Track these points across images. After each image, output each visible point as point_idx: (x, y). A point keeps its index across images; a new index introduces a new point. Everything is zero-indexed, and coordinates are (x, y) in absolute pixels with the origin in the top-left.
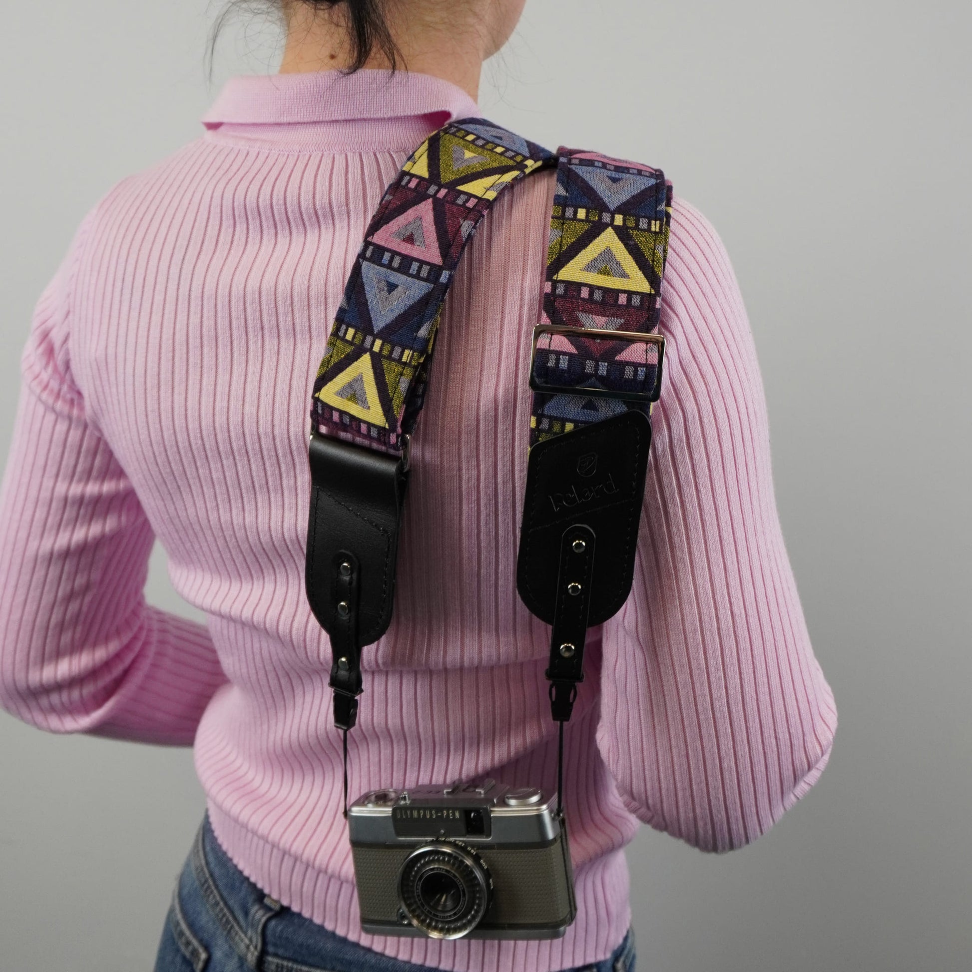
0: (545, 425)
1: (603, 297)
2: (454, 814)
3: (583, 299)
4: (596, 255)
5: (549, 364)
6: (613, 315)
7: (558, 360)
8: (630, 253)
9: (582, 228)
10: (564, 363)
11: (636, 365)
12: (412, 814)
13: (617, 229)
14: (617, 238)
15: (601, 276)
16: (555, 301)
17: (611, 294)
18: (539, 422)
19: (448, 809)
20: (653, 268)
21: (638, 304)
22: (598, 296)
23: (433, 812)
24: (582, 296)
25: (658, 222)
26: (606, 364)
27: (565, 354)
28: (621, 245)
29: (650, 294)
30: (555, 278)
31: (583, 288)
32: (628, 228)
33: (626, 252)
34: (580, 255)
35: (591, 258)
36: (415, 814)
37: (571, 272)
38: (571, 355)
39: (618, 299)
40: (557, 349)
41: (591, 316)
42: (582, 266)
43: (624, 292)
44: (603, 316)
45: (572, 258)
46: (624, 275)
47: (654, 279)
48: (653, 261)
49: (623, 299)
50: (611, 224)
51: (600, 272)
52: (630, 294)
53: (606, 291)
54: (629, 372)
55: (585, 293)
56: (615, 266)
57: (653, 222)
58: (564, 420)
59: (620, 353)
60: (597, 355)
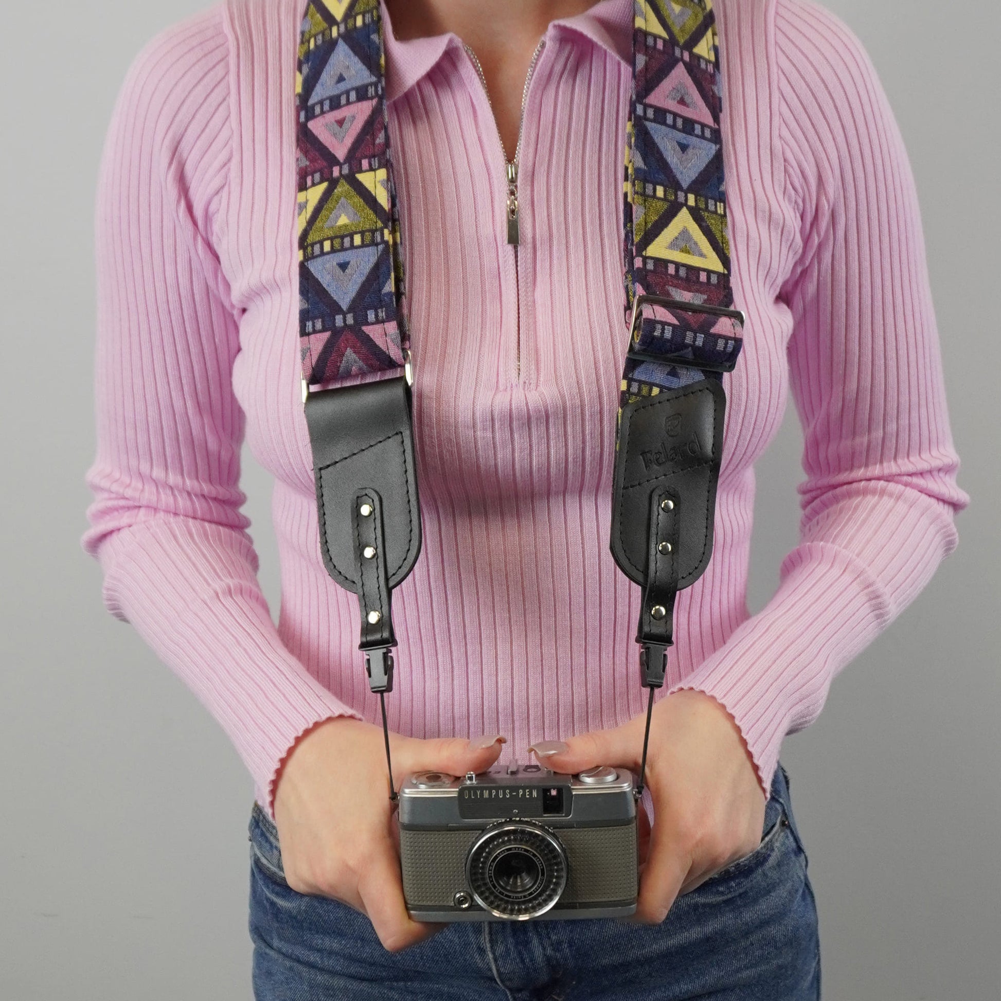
0: (635, 388)
1: (687, 273)
2: (531, 794)
3: (671, 275)
4: (676, 234)
5: (656, 334)
6: (697, 291)
7: (663, 330)
8: (704, 234)
9: (663, 207)
10: (668, 334)
12: (482, 794)
13: (691, 209)
14: (691, 219)
15: (684, 255)
16: (646, 275)
17: (693, 270)
18: (629, 386)
19: (524, 788)
20: (723, 249)
21: (716, 283)
22: (682, 272)
23: (508, 791)
24: (670, 272)
25: (722, 204)
26: (703, 336)
27: (669, 324)
28: (696, 226)
29: (724, 274)
30: (644, 253)
31: (669, 265)
32: (700, 209)
33: (701, 233)
34: (663, 233)
35: (673, 237)
36: (486, 794)
37: (658, 249)
38: (673, 326)
39: (699, 277)
40: (661, 319)
41: (679, 291)
42: (666, 245)
43: (704, 270)
44: (689, 291)
45: (656, 236)
46: (702, 255)
47: (726, 261)
48: (723, 243)
49: (703, 277)
50: (685, 204)
51: (682, 251)
52: (708, 272)
53: (689, 268)
54: (721, 344)
55: (671, 269)
56: (693, 246)
57: (718, 204)
58: (651, 385)
59: (713, 326)
60: (695, 327)
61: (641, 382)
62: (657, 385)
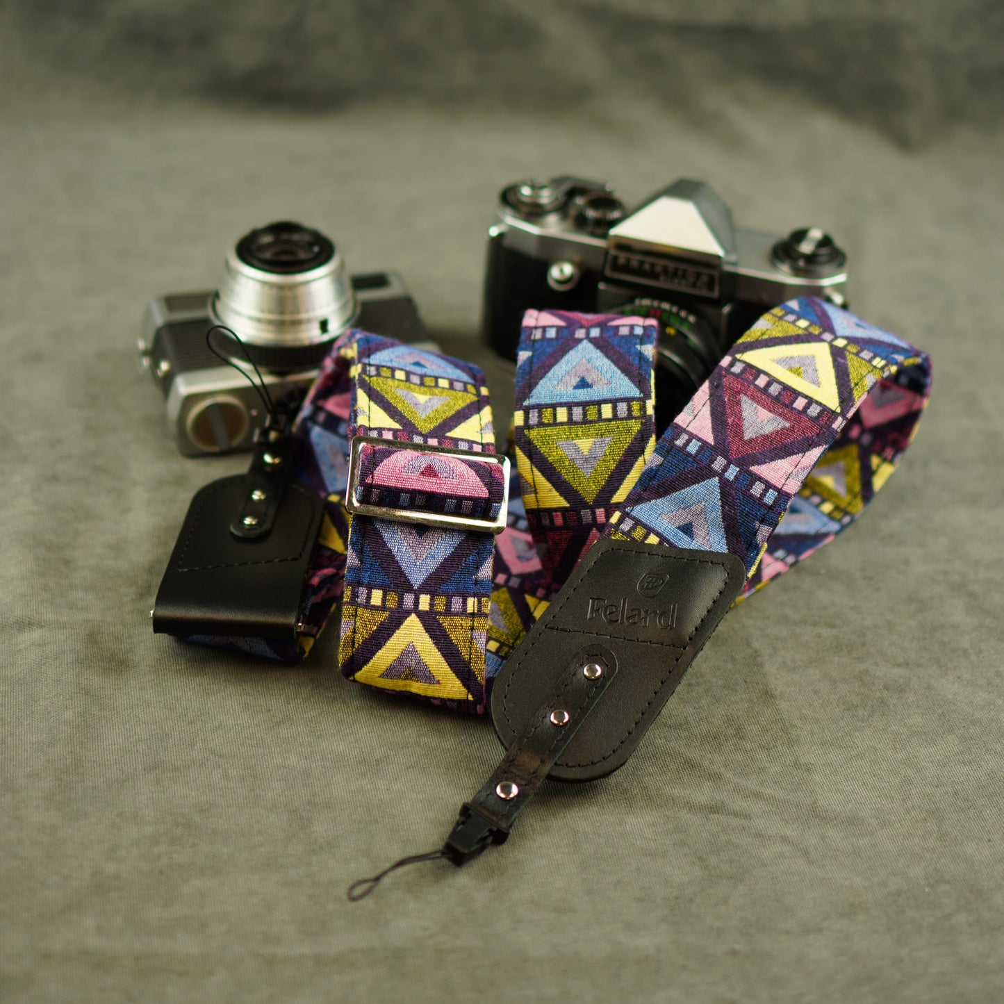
1: (780, 392)
3: (757, 387)
4: (794, 354)
5: (677, 443)
6: (780, 415)
7: (689, 442)
8: (834, 368)
10: (693, 448)
11: (769, 486)
13: (834, 348)
15: (789, 373)
16: (725, 376)
17: (791, 393)
21: (815, 414)
22: (774, 389)
24: (757, 382)
26: (738, 469)
27: (699, 439)
29: (834, 412)
30: (738, 355)
31: (762, 375)
32: (848, 352)
35: (788, 355)
37: (759, 358)
38: (705, 443)
39: (794, 402)
40: (693, 431)
41: (755, 405)
42: (773, 358)
43: (806, 397)
49: (800, 404)
51: (791, 370)
52: (811, 401)
53: (786, 388)
54: (757, 489)
55: (761, 381)
56: (810, 370)
58: (650, 530)
59: (758, 464)
60: (734, 456)
61: (637, 523)
62: (658, 534)
